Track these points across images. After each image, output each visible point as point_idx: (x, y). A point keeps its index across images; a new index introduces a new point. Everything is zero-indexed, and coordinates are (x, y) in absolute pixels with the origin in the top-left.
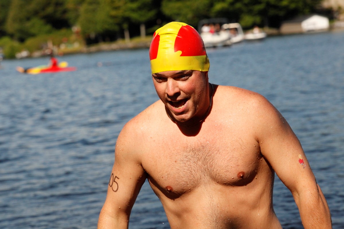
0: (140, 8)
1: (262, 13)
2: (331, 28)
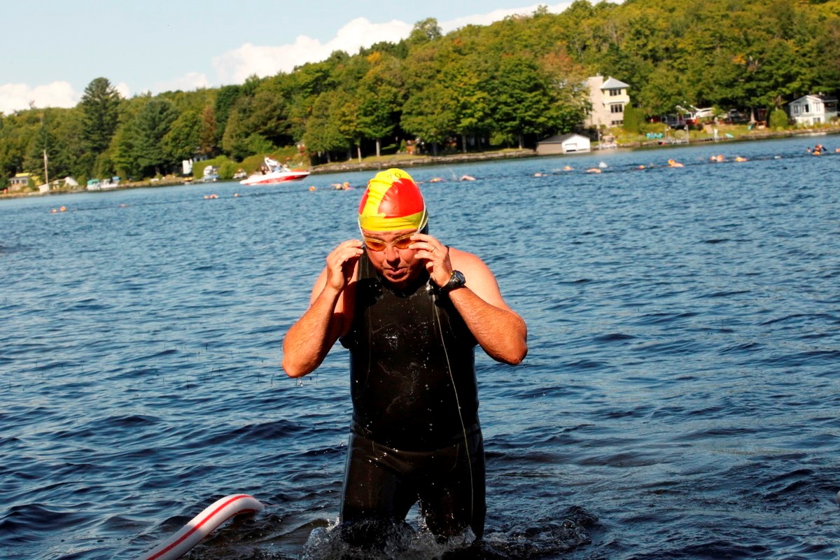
0: (374, 123)
1: (516, 131)
2: (594, 150)
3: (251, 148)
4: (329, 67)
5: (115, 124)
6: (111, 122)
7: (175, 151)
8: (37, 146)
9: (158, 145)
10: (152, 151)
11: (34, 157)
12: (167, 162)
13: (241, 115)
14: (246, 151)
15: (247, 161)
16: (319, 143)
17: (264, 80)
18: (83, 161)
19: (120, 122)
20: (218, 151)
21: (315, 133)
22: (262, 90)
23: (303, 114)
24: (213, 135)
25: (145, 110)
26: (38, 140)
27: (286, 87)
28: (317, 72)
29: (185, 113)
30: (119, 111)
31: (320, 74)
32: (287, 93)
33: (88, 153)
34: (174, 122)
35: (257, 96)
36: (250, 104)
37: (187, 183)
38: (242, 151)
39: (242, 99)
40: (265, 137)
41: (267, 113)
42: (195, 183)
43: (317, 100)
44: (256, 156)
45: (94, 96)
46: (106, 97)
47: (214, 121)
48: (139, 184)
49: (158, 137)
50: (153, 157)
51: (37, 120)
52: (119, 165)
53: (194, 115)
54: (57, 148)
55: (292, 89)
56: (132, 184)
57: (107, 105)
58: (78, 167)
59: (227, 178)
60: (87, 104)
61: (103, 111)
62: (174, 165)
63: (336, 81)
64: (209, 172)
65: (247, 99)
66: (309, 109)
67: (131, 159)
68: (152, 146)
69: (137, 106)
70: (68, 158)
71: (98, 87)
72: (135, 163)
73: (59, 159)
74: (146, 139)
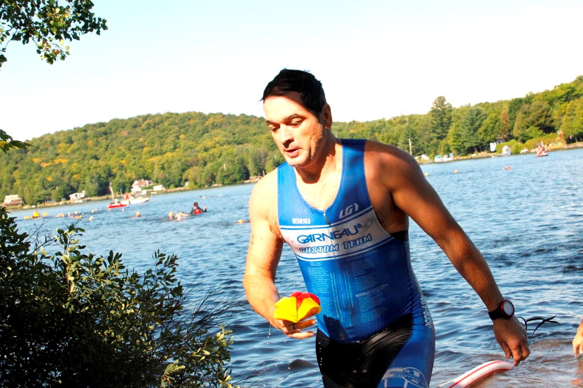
3: (530, 135)
4: (575, 85)
5: (450, 123)
6: (447, 122)
7: (485, 138)
8: (405, 137)
9: (476, 134)
10: (472, 138)
11: (403, 143)
12: (481, 144)
13: (524, 115)
14: (527, 137)
15: (528, 142)
16: (571, 131)
17: (536, 95)
18: (432, 145)
19: (453, 121)
20: (510, 137)
21: (568, 124)
22: (536, 100)
23: (560, 114)
24: (508, 128)
25: (467, 114)
26: (406, 134)
27: (550, 98)
28: (568, 88)
29: (491, 115)
30: (452, 115)
31: (569, 90)
32: (551, 102)
33: (435, 140)
34: (485, 121)
35: (533, 104)
36: (529, 108)
37: (493, 156)
38: (525, 137)
39: (524, 106)
40: (538, 128)
41: (539, 114)
42: (498, 156)
43: (568, 105)
44: (533, 139)
45: (437, 107)
46: (444, 107)
47: (508, 120)
48: (465, 157)
49: (475, 130)
50: (473, 141)
51: (405, 122)
52: (453, 147)
53: (496, 116)
54: (417, 138)
55: (553, 99)
56: (461, 158)
57: (445, 112)
58: (429, 149)
59: (517, 153)
60: (434, 111)
61: (443, 116)
62: (486, 146)
63: (580, 93)
64: (506, 149)
65: (527, 106)
66: (564, 111)
67: (460, 143)
68: (472, 135)
69: (463, 112)
70: (423, 143)
71: (439, 101)
72: (462, 146)
73: (418, 144)
74: (469, 131)
